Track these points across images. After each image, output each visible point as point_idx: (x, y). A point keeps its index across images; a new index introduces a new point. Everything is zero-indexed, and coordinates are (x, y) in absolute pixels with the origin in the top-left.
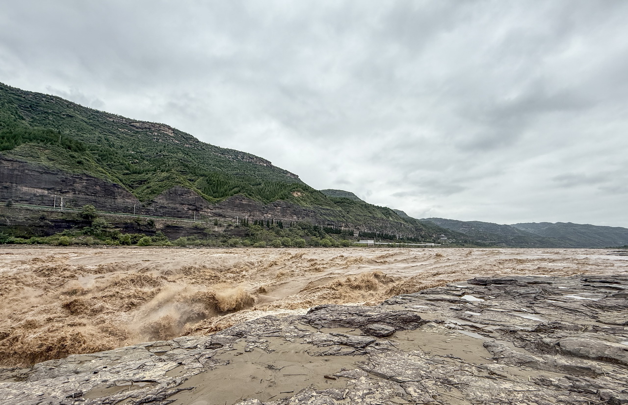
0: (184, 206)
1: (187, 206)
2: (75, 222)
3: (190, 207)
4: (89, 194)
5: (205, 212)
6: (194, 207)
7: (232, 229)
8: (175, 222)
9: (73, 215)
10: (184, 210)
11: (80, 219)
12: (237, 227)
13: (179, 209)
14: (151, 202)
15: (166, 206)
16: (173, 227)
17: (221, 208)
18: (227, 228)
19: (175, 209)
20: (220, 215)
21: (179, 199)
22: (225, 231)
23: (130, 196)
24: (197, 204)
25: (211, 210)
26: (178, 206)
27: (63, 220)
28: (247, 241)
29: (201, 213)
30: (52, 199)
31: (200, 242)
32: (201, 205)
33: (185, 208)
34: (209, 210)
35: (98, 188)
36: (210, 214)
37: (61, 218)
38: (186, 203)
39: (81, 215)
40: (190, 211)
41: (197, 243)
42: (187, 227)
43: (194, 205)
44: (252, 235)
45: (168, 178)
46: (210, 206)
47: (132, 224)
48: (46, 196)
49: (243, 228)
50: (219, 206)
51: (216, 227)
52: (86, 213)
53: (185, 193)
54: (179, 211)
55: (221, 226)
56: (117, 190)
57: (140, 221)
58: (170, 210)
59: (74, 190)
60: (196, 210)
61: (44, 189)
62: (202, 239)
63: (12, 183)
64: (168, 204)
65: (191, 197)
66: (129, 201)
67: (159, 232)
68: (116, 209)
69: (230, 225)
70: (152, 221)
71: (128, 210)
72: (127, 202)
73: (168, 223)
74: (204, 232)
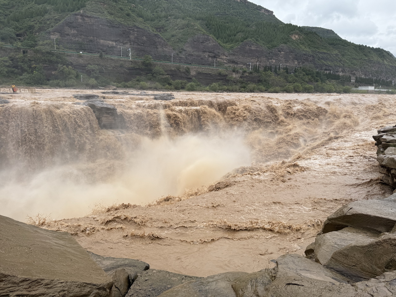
0: (206, 53)
1: (208, 53)
2: (141, 69)
3: (210, 54)
4: (140, 44)
5: (221, 59)
6: (213, 55)
7: (247, 76)
8: (203, 70)
9: (138, 63)
10: (205, 57)
11: (143, 67)
12: (251, 73)
13: (202, 57)
14: (181, 51)
15: (192, 53)
16: (204, 74)
17: (234, 55)
18: (243, 74)
19: (199, 56)
20: (233, 62)
21: (201, 47)
22: (241, 77)
23: (167, 45)
24: (215, 52)
26: (200, 53)
27: (133, 67)
28: (262, 87)
29: (218, 60)
32: (219, 52)
33: (206, 55)
34: (225, 57)
35: (144, 38)
36: (225, 61)
38: (207, 50)
39: (143, 63)
40: (210, 59)
42: (213, 74)
43: (213, 53)
44: (265, 81)
45: (187, 26)
46: (226, 53)
47: (175, 71)
48: (114, 47)
49: (255, 74)
50: (232, 53)
51: (234, 73)
52: (148, 62)
53: (206, 41)
54: (202, 59)
55: (237, 72)
56: (157, 40)
57: (180, 68)
58: (196, 58)
59: (130, 41)
60: (215, 57)
61: (112, 41)
62: (225, 85)
63: (94, 37)
64: (194, 52)
65: (210, 45)
66: (166, 49)
67: (194, 78)
68: (159, 57)
69: (245, 72)
70: (189, 69)
71: (167, 58)
72: (165, 51)
73: (199, 70)
74: (227, 78)
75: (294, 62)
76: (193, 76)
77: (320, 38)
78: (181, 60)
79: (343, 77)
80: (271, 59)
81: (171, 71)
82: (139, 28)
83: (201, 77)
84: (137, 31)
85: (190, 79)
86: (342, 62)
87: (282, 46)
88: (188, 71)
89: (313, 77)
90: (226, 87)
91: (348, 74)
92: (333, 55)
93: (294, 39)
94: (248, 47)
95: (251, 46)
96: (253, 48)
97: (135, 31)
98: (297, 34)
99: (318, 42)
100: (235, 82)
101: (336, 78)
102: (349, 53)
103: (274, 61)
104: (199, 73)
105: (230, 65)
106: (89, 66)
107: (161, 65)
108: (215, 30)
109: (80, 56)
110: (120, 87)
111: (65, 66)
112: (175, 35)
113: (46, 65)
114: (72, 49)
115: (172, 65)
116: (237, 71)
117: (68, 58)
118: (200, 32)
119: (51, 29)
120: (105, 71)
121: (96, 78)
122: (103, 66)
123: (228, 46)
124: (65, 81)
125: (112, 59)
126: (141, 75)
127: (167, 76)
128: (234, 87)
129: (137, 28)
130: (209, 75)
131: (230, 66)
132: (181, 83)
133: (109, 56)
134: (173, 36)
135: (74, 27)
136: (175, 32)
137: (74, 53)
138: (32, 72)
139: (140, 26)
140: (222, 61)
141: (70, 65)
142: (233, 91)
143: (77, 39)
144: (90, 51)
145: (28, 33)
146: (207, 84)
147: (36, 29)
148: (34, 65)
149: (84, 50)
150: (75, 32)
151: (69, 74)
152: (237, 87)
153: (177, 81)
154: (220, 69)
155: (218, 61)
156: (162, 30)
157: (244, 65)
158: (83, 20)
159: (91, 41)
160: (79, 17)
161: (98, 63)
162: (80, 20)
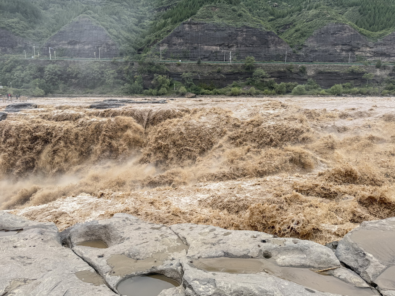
0: (337, 47)
1: (340, 46)
2: (240, 74)
3: (344, 47)
4: (248, 45)
5: (362, 51)
6: (349, 47)
8: (327, 68)
9: (239, 67)
10: (336, 52)
11: (244, 71)
13: (331, 52)
14: (301, 47)
15: (317, 49)
16: (326, 73)
17: (385, 45)
19: (326, 52)
21: (331, 39)
22: (390, 75)
24: (352, 43)
25: (371, 47)
26: (329, 47)
27: (232, 72)
29: (357, 53)
30: (223, 54)
31: (358, 90)
32: (358, 44)
33: (338, 49)
34: (368, 49)
35: (255, 38)
36: (368, 55)
37: (230, 71)
38: (340, 42)
39: (243, 66)
40: (344, 53)
41: (354, 91)
42: (341, 72)
43: (349, 45)
45: (318, 16)
47: (284, 72)
48: (218, 52)
50: (382, 42)
51: (378, 70)
53: (339, 31)
54: (330, 54)
55: (385, 68)
56: (270, 38)
57: (293, 68)
58: (321, 54)
59: (237, 44)
60: (351, 50)
62: (360, 86)
64: (319, 47)
65: (345, 35)
66: (281, 48)
67: (311, 79)
68: (269, 58)
70: (304, 68)
71: (278, 58)
72: (279, 50)
73: (320, 69)
74: (363, 77)
76: (309, 77)
78: (298, 59)
81: (279, 72)
82: (249, 28)
83: (321, 77)
84: (247, 31)
85: (302, 81)
88: (303, 71)
97: (244, 32)
104: (320, 73)
105: (375, 58)
106: (184, 73)
107: (267, 66)
111: (160, 75)
114: (174, 58)
115: (280, 65)
116: (385, 66)
117: (167, 67)
119: (160, 41)
123: (376, 33)
126: (238, 79)
127: (272, 78)
129: (247, 27)
130: (335, 74)
131: (373, 61)
132: (287, 86)
133: (208, 62)
137: (174, 62)
138: (134, 82)
139: (251, 25)
140: (364, 54)
141: (166, 74)
144: (191, 58)
145: (146, 47)
149: (184, 58)
151: (163, 83)
155: (357, 55)
158: (191, 27)
159: (195, 48)
160: (186, 25)
161: (194, 70)
162: (187, 29)
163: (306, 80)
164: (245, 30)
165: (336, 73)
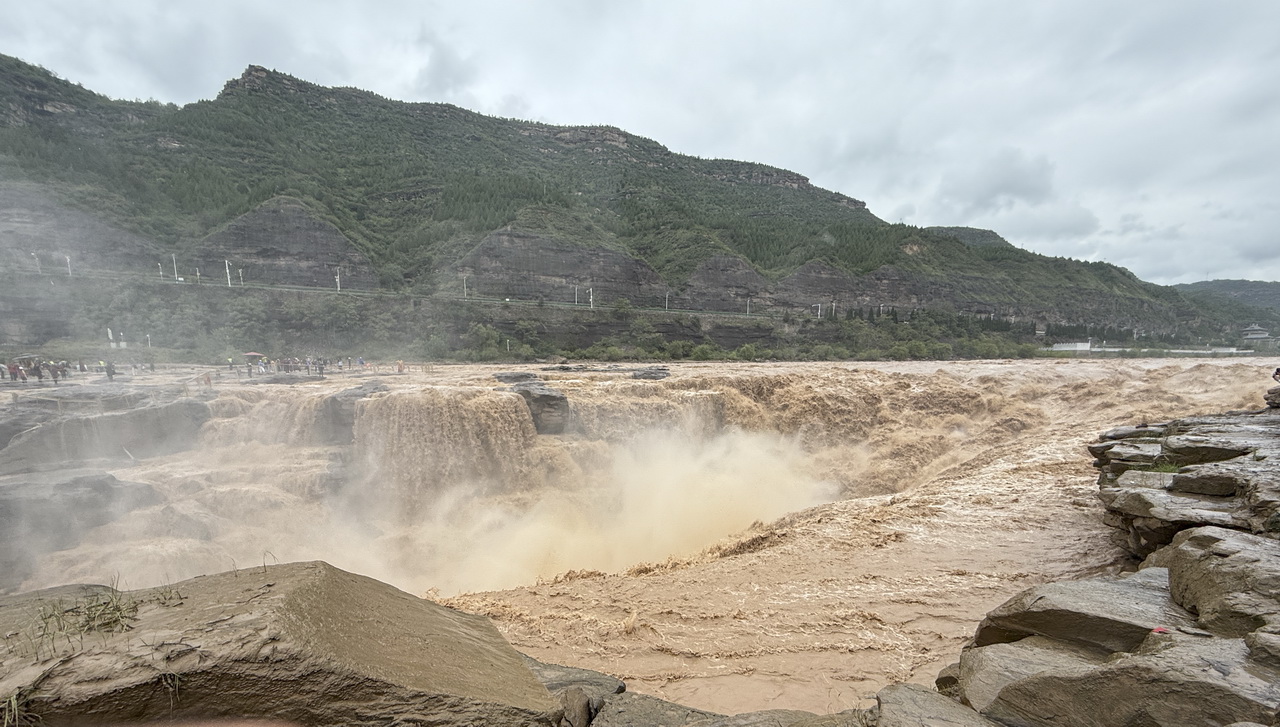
0: (731, 289)
1: (735, 290)
2: (610, 325)
3: (740, 291)
5: (761, 298)
6: (745, 291)
7: (811, 329)
8: (725, 320)
9: (606, 315)
10: (730, 297)
11: (614, 321)
12: (820, 323)
13: (723, 296)
14: (683, 287)
15: (705, 291)
17: (786, 290)
18: (804, 326)
19: (718, 296)
20: (785, 304)
21: (722, 278)
22: (800, 332)
23: (658, 277)
24: (749, 285)
25: (771, 293)
26: (720, 289)
27: (596, 322)
28: (842, 350)
29: (755, 300)
32: (755, 287)
33: (732, 292)
34: (768, 295)
35: (617, 268)
36: (768, 303)
37: (594, 319)
38: (733, 284)
39: (615, 313)
40: (739, 299)
41: (768, 354)
42: (744, 327)
43: (745, 288)
44: (849, 338)
45: (696, 240)
46: (770, 287)
47: (673, 325)
48: (565, 287)
49: (829, 326)
50: (783, 286)
51: (786, 325)
52: (622, 310)
53: (731, 267)
54: (723, 300)
55: (793, 322)
56: (640, 270)
57: (682, 319)
58: (712, 299)
60: (748, 295)
61: (561, 276)
62: (768, 347)
63: (529, 271)
64: (707, 288)
65: (739, 273)
66: (656, 286)
67: (707, 337)
68: (641, 302)
69: (808, 321)
70: (698, 320)
71: (656, 302)
72: (654, 289)
73: (717, 321)
74: (772, 335)
75: (910, 299)
76: (705, 333)
77: (965, 248)
78: (683, 305)
79: (1017, 325)
80: (861, 295)
81: (665, 324)
82: (607, 251)
83: (721, 334)
84: (604, 257)
85: (699, 339)
86: (1015, 295)
87: (884, 269)
88: (696, 323)
89: (950, 327)
90: (770, 352)
91: (1029, 319)
92: (994, 281)
93: (910, 253)
94: (814, 274)
95: (819, 272)
96: (824, 276)
97: (601, 257)
98: (914, 243)
99: (963, 256)
100: (789, 342)
101: (1002, 327)
102: (1032, 277)
103: (868, 299)
104: (719, 327)
105: (778, 308)
106: (521, 322)
107: (646, 314)
108: (749, 246)
109: (507, 307)
110: (573, 358)
111: (480, 325)
112: (673, 260)
113: (449, 325)
114: (492, 294)
115: (667, 314)
116: (793, 320)
117: (486, 311)
118: (719, 251)
119: (458, 262)
120: (547, 331)
121: (533, 344)
122: (544, 322)
123: (774, 273)
124: (481, 351)
125: (559, 309)
126: (609, 334)
127: (657, 334)
128: (787, 351)
129: (604, 250)
130: (737, 330)
131: (777, 312)
132: (683, 347)
133: (555, 304)
134: (668, 261)
135: (496, 257)
136: (672, 254)
137: (498, 302)
138: (428, 336)
139: (609, 247)
140: (763, 302)
141: (490, 323)
142: (783, 359)
143: (501, 276)
144: (524, 296)
145: (422, 271)
146: (733, 347)
147: (435, 262)
148: (432, 325)
149: (513, 295)
150: (499, 264)
151: (487, 339)
152: (794, 352)
153: (675, 343)
154: (758, 318)
155: (755, 303)
156: (648, 251)
157: (806, 308)
158: (512, 242)
159: (524, 278)
160: (505, 238)
161: (535, 317)
162: (506, 244)
163: (701, 337)
164: (601, 254)
165: (738, 327)
